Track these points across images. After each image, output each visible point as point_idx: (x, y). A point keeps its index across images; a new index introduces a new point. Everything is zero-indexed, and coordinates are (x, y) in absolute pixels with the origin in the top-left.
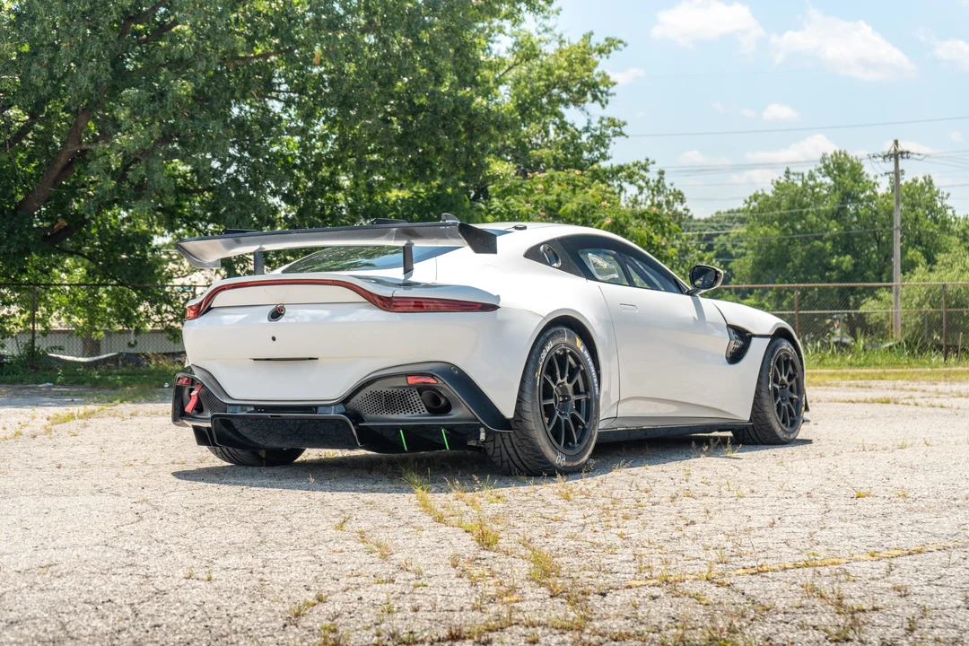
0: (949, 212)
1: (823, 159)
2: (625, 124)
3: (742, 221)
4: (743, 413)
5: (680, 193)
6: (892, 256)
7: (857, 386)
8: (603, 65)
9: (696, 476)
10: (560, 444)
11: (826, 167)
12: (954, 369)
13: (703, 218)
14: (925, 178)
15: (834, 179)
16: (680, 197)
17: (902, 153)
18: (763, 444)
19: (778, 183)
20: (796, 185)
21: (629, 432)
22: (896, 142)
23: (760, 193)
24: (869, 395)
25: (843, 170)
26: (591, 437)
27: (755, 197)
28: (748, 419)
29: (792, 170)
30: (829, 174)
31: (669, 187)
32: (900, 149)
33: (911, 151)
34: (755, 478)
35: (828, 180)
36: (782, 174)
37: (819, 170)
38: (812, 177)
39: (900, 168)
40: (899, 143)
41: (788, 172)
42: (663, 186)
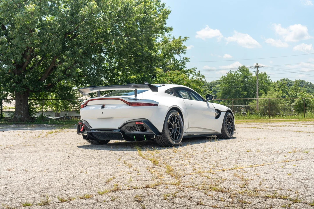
0: (270, 81)
1: (239, 68)
2: (189, 58)
3: (219, 83)
4: (219, 131)
5: (204, 76)
6: (256, 92)
7: (248, 124)
8: (184, 44)
9: (207, 147)
10: (173, 139)
11: (240, 70)
12: (271, 120)
13: (209, 82)
14: (264, 72)
15: (242, 73)
16: (204, 77)
17: (258, 66)
18: (224, 138)
19: (228, 74)
20: (233, 74)
21: (191, 136)
22: (257, 64)
23: (224, 76)
24: (251, 126)
25: (244, 70)
26: (181, 137)
27: (222, 77)
28: (220, 132)
29: (231, 70)
30: (240, 71)
31: (201, 75)
32: (258, 65)
33: (261, 66)
34: (222, 147)
35: (240, 73)
36: (229, 71)
37: (238, 70)
38: (236, 72)
39: (258, 70)
40: (258, 64)
41: (230, 71)
42: (200, 74)
